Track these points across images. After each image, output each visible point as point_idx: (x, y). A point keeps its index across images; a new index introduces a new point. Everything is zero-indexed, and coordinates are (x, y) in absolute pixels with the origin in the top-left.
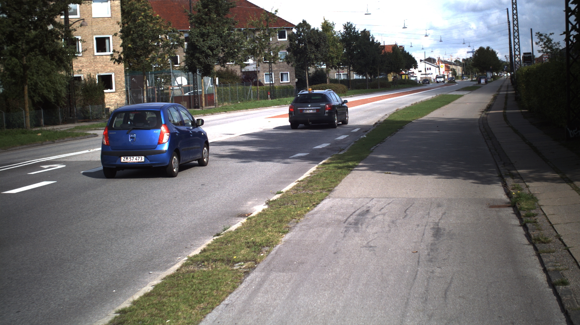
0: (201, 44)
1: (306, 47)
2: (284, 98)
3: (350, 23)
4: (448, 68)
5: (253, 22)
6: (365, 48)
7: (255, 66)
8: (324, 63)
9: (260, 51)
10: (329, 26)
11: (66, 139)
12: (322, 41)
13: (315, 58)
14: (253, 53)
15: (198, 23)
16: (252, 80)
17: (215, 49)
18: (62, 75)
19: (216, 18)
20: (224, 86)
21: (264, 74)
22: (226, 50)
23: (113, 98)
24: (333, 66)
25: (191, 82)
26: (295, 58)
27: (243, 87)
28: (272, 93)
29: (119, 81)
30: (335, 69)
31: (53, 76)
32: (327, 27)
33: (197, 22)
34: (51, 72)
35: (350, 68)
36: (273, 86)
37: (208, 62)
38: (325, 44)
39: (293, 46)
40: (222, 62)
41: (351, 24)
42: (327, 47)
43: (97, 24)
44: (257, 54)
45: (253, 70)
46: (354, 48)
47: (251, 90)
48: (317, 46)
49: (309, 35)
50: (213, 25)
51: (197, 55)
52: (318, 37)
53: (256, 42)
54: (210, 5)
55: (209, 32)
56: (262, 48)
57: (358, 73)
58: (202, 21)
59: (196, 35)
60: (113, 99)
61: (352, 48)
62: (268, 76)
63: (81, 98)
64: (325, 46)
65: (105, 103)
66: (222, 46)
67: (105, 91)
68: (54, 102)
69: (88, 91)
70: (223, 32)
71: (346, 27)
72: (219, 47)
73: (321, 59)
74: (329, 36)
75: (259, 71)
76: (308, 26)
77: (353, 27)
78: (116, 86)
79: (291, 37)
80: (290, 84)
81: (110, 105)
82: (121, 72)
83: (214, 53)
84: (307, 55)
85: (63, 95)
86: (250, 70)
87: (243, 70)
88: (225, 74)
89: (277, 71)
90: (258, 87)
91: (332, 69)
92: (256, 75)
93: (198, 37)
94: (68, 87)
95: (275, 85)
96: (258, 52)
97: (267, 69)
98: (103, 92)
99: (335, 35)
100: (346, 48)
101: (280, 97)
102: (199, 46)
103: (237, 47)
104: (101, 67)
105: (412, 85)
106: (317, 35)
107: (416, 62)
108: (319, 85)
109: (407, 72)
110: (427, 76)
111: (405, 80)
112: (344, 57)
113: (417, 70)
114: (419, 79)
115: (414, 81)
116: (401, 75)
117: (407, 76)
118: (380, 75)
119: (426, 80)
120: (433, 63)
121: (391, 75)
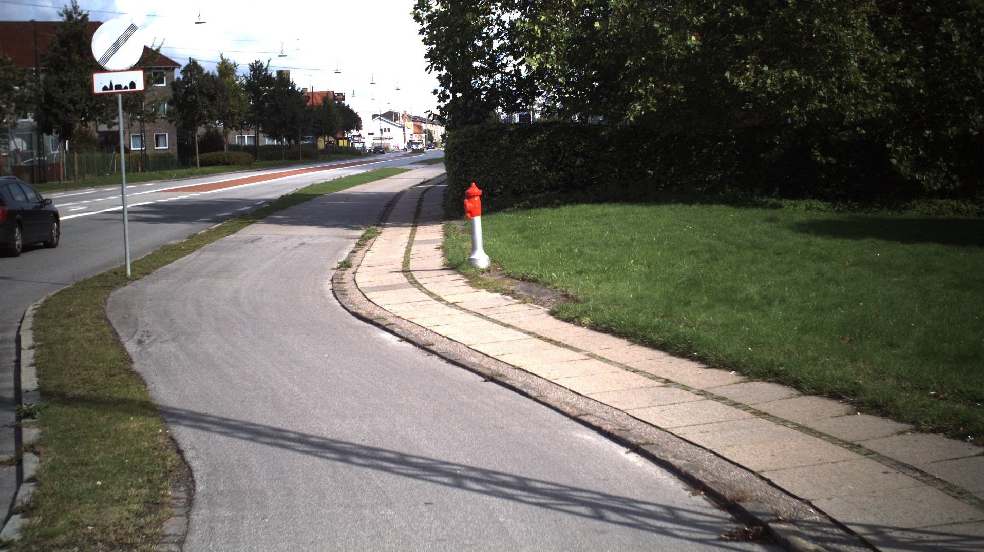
0: (59, 96)
1: (197, 100)
2: (166, 170)
3: (259, 61)
4: (418, 130)
6: (280, 100)
8: (220, 122)
10: (228, 68)
12: (218, 92)
13: (208, 114)
15: (55, 67)
16: (115, 144)
17: (78, 103)
20: (73, 152)
21: (132, 135)
24: (233, 126)
25: (34, 146)
26: (180, 115)
27: (102, 154)
28: (144, 164)
30: (237, 129)
32: (226, 68)
35: (258, 129)
36: (145, 154)
37: (69, 120)
38: (222, 95)
39: (178, 97)
41: (261, 64)
42: (226, 100)
47: (114, 159)
48: (212, 98)
49: (200, 82)
51: (55, 110)
52: (213, 86)
54: (71, 42)
55: (70, 81)
57: (272, 136)
58: (60, 64)
61: (261, 99)
62: (137, 139)
64: (222, 98)
71: (254, 68)
73: (217, 116)
74: (228, 84)
76: (199, 69)
77: (264, 68)
80: (170, 151)
83: (77, 108)
84: (198, 111)
87: (109, 130)
88: (84, 135)
89: (151, 131)
91: (232, 130)
93: (55, 86)
95: (149, 153)
99: (237, 82)
100: (253, 99)
102: (58, 99)
105: (353, 154)
106: (211, 83)
107: (360, 119)
108: (213, 154)
109: (346, 136)
110: (382, 141)
111: (341, 148)
112: (250, 113)
113: (363, 133)
114: (369, 146)
115: (359, 149)
116: (338, 140)
117: (345, 141)
118: (303, 139)
119: (381, 148)
120: (395, 120)
121: (324, 139)
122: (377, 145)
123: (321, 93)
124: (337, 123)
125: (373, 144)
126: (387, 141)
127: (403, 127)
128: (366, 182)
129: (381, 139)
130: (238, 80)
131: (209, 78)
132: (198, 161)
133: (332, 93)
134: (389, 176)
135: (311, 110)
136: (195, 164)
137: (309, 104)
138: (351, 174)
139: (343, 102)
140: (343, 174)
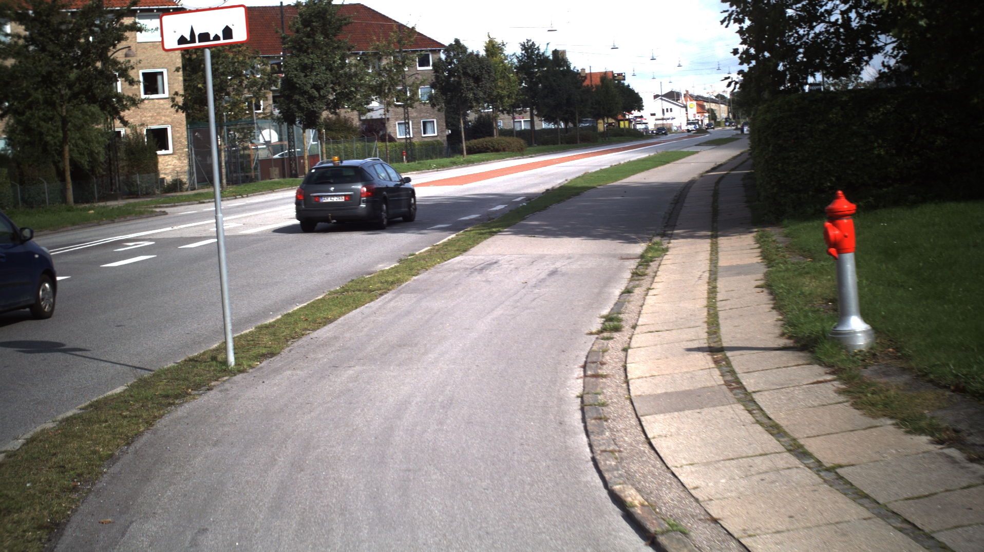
0: (301, 81)
1: (461, 82)
2: (428, 159)
3: (531, 40)
4: (701, 109)
5: (378, 45)
6: (554, 80)
7: (382, 111)
8: (488, 105)
9: (389, 89)
10: (496, 48)
11: (128, 218)
12: (484, 72)
13: (475, 98)
14: (379, 91)
15: (297, 49)
16: (378, 132)
17: (322, 89)
18: (99, 129)
19: (324, 41)
20: (333, 143)
21: (397, 123)
22: (337, 88)
23: (169, 163)
24: (505, 110)
25: (285, 137)
26: (443, 98)
27: (363, 144)
28: (409, 152)
29: (179, 138)
30: (508, 113)
31: (87, 131)
32: (493, 48)
33: (294, 47)
34: (83, 125)
35: (533, 113)
36: (411, 142)
37: (313, 108)
38: (489, 76)
39: (440, 79)
40: (334, 106)
41: (533, 43)
42: (493, 81)
43: (144, 52)
44: (385, 93)
45: (379, 117)
46: (538, 80)
47: (376, 148)
48: (477, 80)
49: (464, 62)
50: (318, 52)
51: (297, 97)
52: (478, 66)
53: (383, 76)
54: (314, 22)
55: (313, 63)
56: (392, 84)
57: (548, 119)
58: (303, 46)
59: (294, 68)
60: (170, 165)
61: (534, 80)
62: (403, 127)
63: (124, 164)
64: (489, 79)
65: (158, 170)
66: (332, 83)
67: (159, 152)
68: (88, 170)
69: (133, 154)
70: (334, 62)
71: (525, 48)
72: (327, 85)
73: (484, 98)
74: (496, 63)
75: (388, 119)
76: (464, 49)
77: (536, 47)
78: (173, 145)
79: (438, 66)
80: (438, 138)
81: (165, 174)
82: (180, 124)
83: (322, 93)
84: (462, 93)
85: (102, 159)
86: (374, 117)
87: (363, 118)
88: (335, 123)
89: (416, 117)
90: (388, 144)
91: (504, 114)
92: (384, 124)
93: (297, 70)
94: (109, 148)
95: (415, 140)
96: (386, 91)
97: (401, 115)
98: (156, 154)
99: (506, 61)
100: (526, 81)
101: (421, 158)
102: (299, 84)
103: (354, 84)
104: (152, 116)
105: (635, 136)
106: (476, 63)
107: (641, 99)
108: (481, 140)
109: (627, 117)
110: (665, 122)
111: (622, 130)
112: (522, 95)
113: (645, 113)
114: (651, 127)
115: (642, 130)
116: (619, 121)
117: (627, 123)
118: (581, 122)
119: (663, 129)
120: (677, 100)
121: (604, 121)
122: (659, 126)
123: (600, 73)
124: (617, 103)
125: (655, 125)
126: (669, 122)
127: (685, 107)
128: (648, 169)
129: (663, 119)
130: (507, 59)
131: (474, 57)
132: (465, 148)
133: (611, 74)
134: (674, 160)
135: (588, 90)
136: (461, 153)
137: (585, 84)
138: (632, 159)
139: (622, 82)
140: (622, 160)
